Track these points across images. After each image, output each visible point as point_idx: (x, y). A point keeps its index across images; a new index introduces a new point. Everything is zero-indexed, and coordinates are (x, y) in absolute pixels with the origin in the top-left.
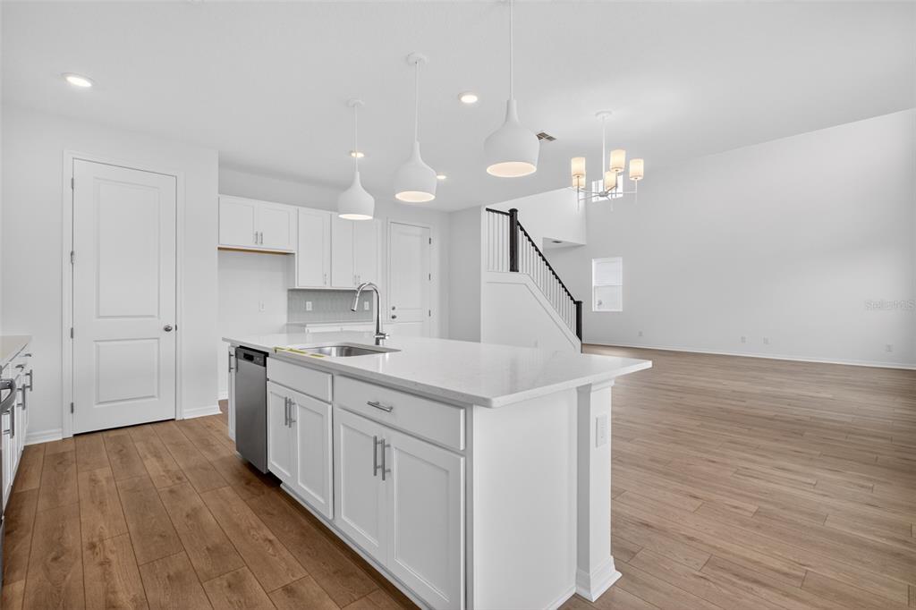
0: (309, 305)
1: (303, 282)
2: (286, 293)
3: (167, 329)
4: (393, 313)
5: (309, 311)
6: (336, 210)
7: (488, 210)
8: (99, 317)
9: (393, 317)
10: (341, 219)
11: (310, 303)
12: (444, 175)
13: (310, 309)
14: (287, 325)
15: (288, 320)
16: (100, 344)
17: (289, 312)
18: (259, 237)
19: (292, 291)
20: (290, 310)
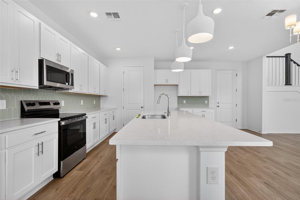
0: (185, 102)
1: (181, 94)
2: (177, 97)
3: (142, 107)
4: (218, 105)
5: (185, 104)
6: (170, 69)
7: (267, 57)
8: (128, 104)
9: (218, 106)
10: (172, 72)
11: (185, 101)
12: (232, 46)
13: (185, 103)
14: (177, 108)
15: (178, 106)
16: (129, 110)
17: (178, 104)
18: (167, 81)
19: (179, 97)
20: (178, 103)
